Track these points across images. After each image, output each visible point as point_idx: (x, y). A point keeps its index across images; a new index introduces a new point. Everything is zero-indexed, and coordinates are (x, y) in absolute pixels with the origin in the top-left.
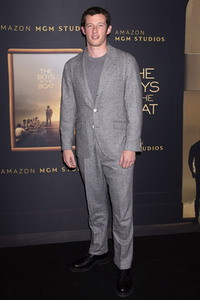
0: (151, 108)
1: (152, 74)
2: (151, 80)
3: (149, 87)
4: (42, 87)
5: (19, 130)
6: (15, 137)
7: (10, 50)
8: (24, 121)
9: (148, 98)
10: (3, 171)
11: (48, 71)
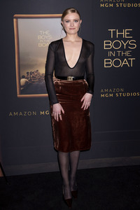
0: (129, 62)
1: (131, 34)
2: (130, 39)
3: (128, 45)
4: (42, 45)
5: (23, 80)
6: (20, 86)
7: (15, 15)
8: (28, 73)
9: (127, 53)
10: (11, 114)
11: (47, 33)
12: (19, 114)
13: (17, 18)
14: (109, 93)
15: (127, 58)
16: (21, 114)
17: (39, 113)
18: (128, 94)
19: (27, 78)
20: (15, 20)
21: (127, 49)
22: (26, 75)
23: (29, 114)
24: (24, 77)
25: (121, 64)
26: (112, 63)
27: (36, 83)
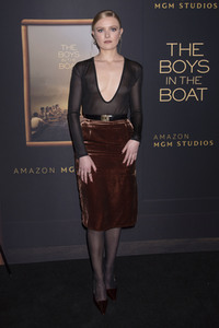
0: (198, 93)
1: (201, 50)
2: (199, 58)
3: (196, 67)
4: (64, 66)
5: (35, 120)
6: (31, 129)
7: (24, 21)
8: (42, 109)
9: (195, 80)
10: (16, 171)
11: (71, 47)
12: (28, 170)
13: (27, 25)
14: (166, 141)
15: (195, 87)
16: (31, 170)
17: (58, 170)
18: (196, 143)
19: (42, 117)
20: (23, 28)
21: (196, 73)
22: (39, 112)
23: (45, 171)
24: (36, 115)
25: (186, 97)
26: (171, 95)
27: (56, 125)
